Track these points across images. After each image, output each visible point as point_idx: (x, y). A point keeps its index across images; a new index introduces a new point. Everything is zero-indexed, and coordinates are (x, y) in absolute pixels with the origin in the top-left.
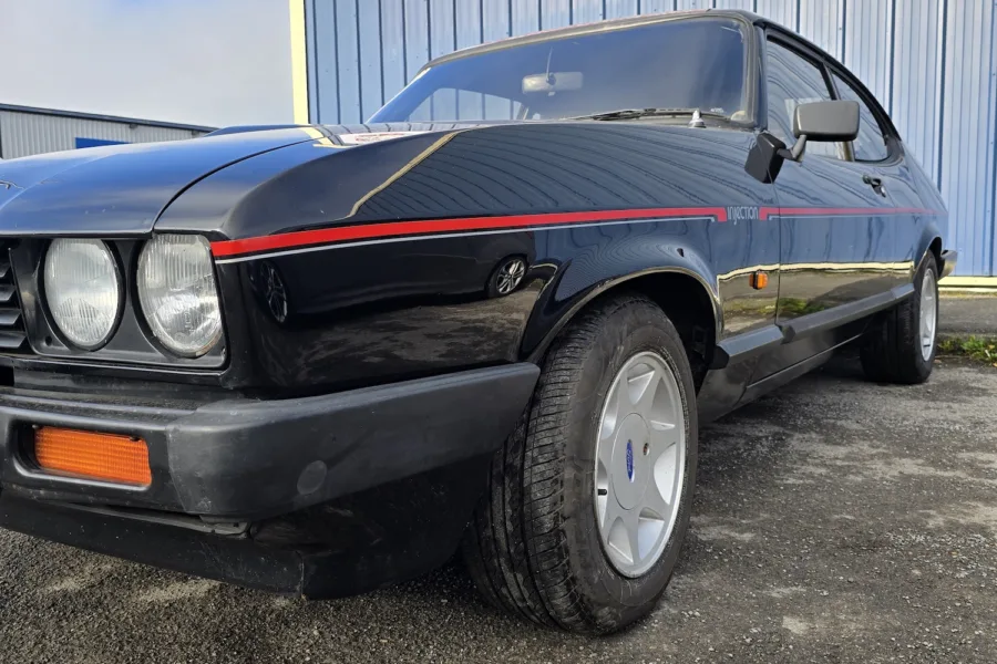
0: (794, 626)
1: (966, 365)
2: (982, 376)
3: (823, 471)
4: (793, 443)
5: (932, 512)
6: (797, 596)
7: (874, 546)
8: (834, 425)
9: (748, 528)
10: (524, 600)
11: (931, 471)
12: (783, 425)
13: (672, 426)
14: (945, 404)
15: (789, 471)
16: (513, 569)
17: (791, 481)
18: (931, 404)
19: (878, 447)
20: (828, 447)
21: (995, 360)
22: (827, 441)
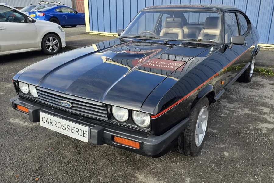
0: (226, 154)
1: (259, 75)
2: (262, 79)
3: (228, 112)
4: (222, 103)
5: (251, 125)
6: (226, 147)
7: (239, 134)
8: (230, 97)
9: (215, 129)
11: (251, 112)
13: (206, 116)
14: (254, 90)
15: (222, 112)
16: (180, 148)
17: (222, 115)
18: (251, 90)
19: (240, 105)
20: (229, 104)
21: (266, 74)
22: (229, 102)
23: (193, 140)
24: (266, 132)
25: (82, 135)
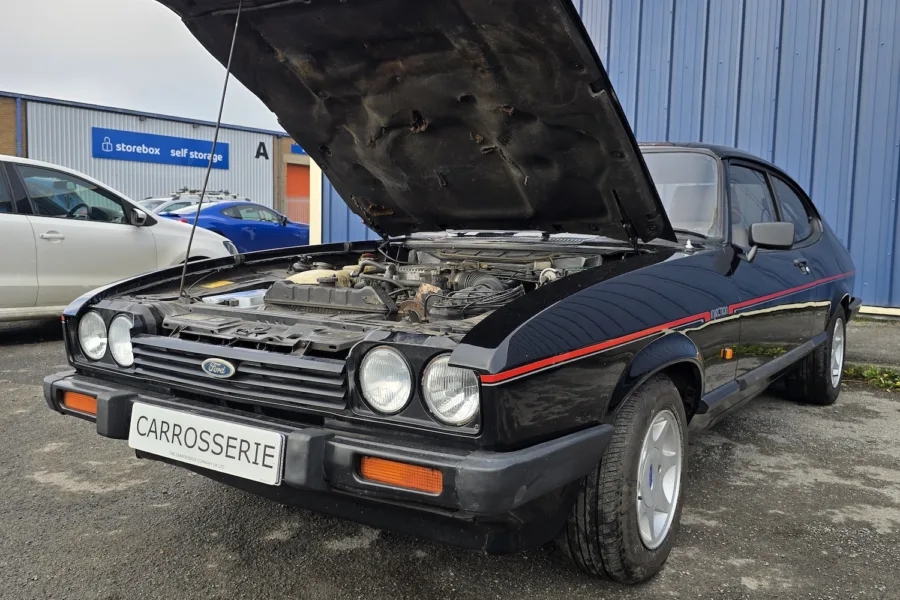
0: (749, 583)
1: (864, 389)
2: (877, 399)
3: (761, 476)
4: (738, 452)
5: (836, 511)
6: (749, 565)
7: (798, 533)
8: (766, 439)
9: (712, 518)
10: (590, 560)
11: (836, 480)
12: (729, 436)
14: (847, 424)
15: (736, 475)
17: (739, 483)
18: (838, 424)
19: (798, 459)
20: (763, 457)
21: (888, 386)
22: (762, 452)
24: (889, 531)
25: (260, 461)
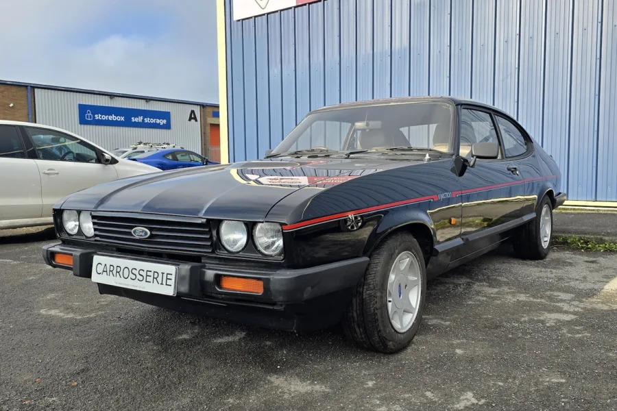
0: (459, 351)
1: (567, 250)
2: (574, 256)
3: (485, 299)
4: (475, 287)
5: (525, 315)
6: (462, 343)
7: (497, 327)
8: (495, 279)
9: (448, 321)
10: (362, 338)
11: (531, 299)
12: (472, 278)
13: (416, 279)
14: (549, 270)
15: (470, 298)
16: (359, 327)
17: (470, 302)
18: (543, 270)
19: (511, 289)
20: (490, 289)
21: (582, 248)
22: (490, 286)
23: (381, 308)
24: (554, 324)
25: (164, 283)
